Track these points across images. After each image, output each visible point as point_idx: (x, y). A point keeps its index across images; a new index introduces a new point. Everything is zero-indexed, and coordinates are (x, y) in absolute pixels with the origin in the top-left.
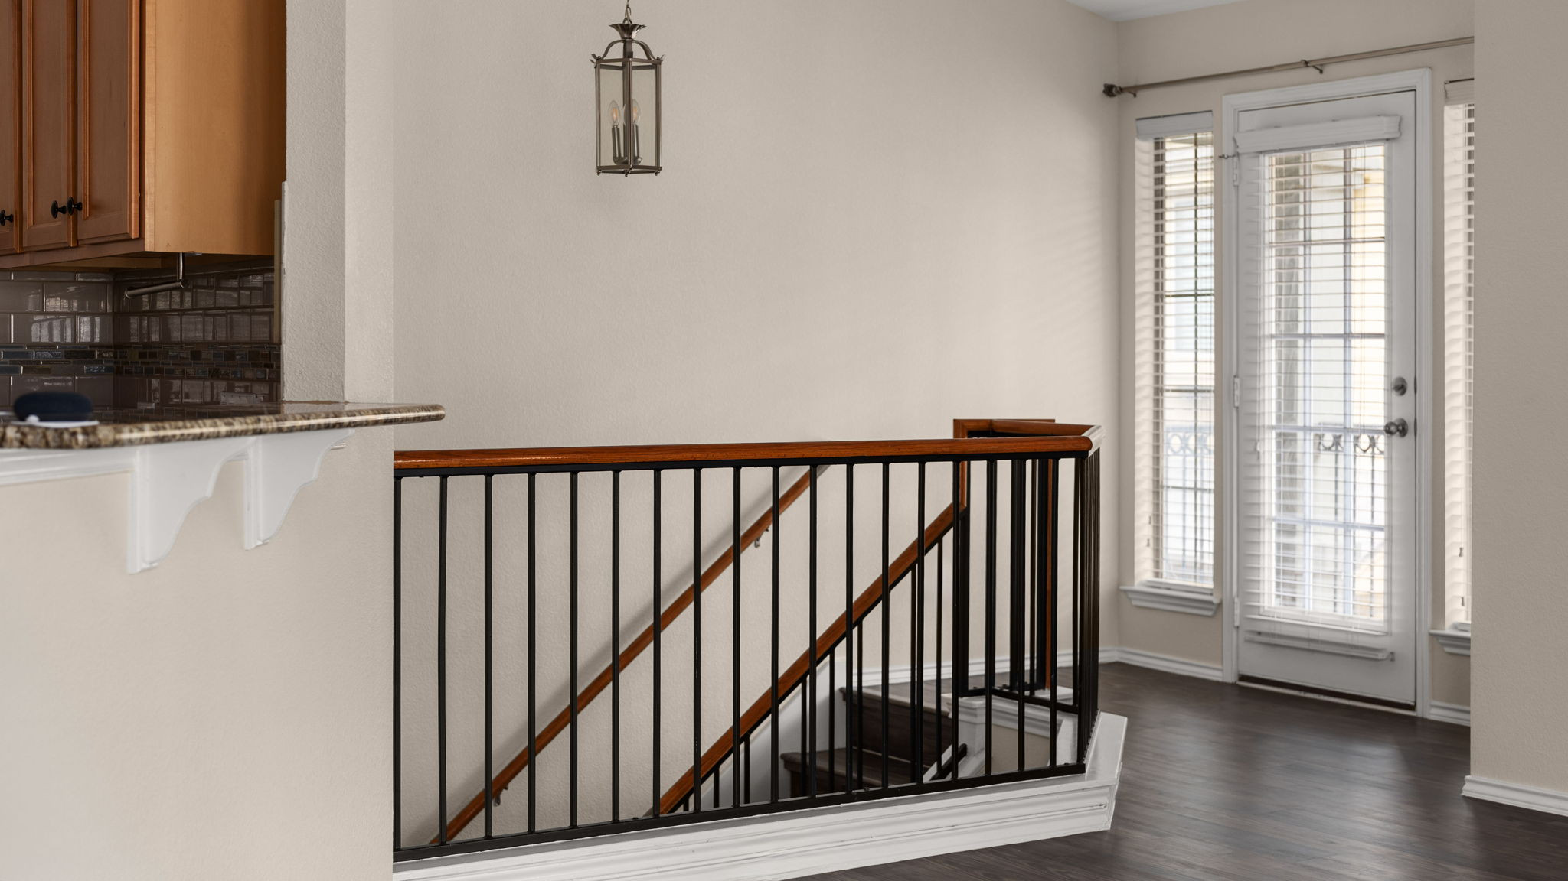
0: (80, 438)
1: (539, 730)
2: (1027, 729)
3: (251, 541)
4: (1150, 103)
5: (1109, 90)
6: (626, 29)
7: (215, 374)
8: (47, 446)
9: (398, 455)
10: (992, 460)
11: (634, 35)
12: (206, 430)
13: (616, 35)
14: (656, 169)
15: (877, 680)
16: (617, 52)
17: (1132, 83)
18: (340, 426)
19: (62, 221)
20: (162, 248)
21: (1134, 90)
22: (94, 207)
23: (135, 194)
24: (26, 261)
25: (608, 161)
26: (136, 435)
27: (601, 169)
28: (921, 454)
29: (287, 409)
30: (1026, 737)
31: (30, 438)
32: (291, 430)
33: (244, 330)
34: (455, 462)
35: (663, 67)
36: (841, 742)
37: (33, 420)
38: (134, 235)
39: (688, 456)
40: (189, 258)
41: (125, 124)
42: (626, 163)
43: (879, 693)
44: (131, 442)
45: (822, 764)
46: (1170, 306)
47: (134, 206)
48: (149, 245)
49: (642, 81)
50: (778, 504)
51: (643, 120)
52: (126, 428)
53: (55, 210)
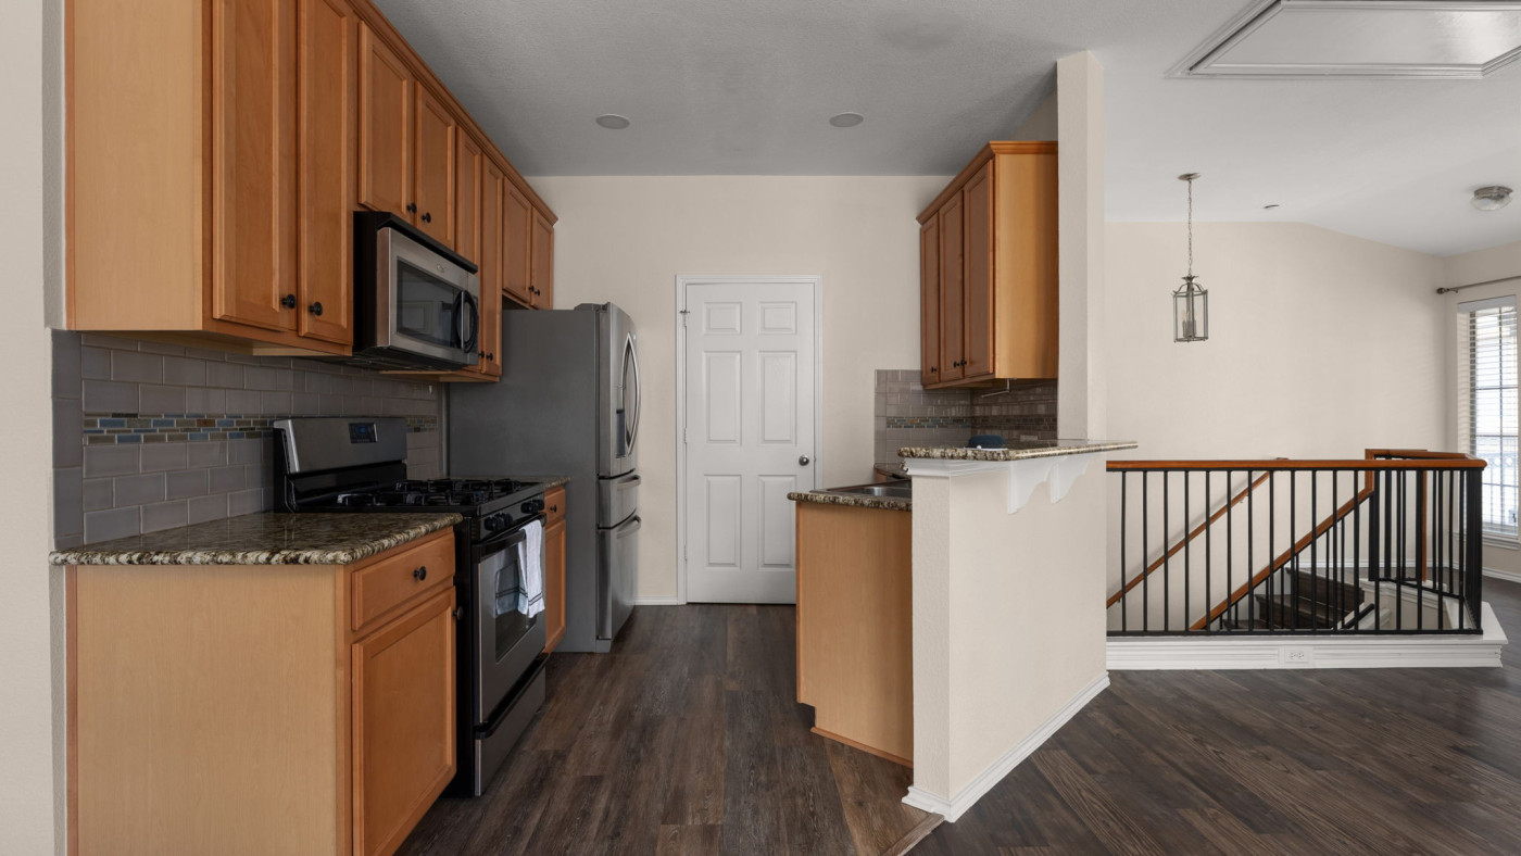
0: (1002, 456)
1: (1127, 582)
2: (1423, 603)
3: (1054, 500)
4: (1465, 295)
5: (1440, 291)
6: (1190, 279)
7: (1017, 428)
8: (987, 459)
9: (1108, 462)
10: (1388, 470)
11: (1194, 281)
12: (1051, 452)
13: (1185, 282)
14: (1205, 338)
15: (1309, 565)
16: (1185, 289)
17: (1456, 286)
18: (1100, 450)
19: (959, 369)
20: (1002, 377)
21: (1456, 290)
22: (971, 363)
23: (991, 356)
24: (941, 385)
25: (1181, 335)
26: (1025, 455)
27: (1178, 340)
28: (1354, 467)
29: (1060, 443)
30: (1423, 608)
31: (979, 456)
32: (1082, 452)
33: (1042, 410)
34: (1130, 466)
35: (1209, 294)
36: (1287, 591)
37: (979, 447)
38: (991, 371)
39: (1245, 465)
40: (1012, 381)
41: (986, 327)
42: (1190, 334)
43: (1310, 572)
44: (1022, 458)
45: (1277, 601)
46: (1480, 395)
47: (991, 361)
48: (998, 376)
49: (1198, 301)
50: (1251, 486)
51: (1199, 318)
52: (1021, 451)
53: (955, 365)
